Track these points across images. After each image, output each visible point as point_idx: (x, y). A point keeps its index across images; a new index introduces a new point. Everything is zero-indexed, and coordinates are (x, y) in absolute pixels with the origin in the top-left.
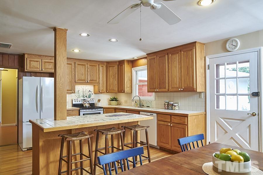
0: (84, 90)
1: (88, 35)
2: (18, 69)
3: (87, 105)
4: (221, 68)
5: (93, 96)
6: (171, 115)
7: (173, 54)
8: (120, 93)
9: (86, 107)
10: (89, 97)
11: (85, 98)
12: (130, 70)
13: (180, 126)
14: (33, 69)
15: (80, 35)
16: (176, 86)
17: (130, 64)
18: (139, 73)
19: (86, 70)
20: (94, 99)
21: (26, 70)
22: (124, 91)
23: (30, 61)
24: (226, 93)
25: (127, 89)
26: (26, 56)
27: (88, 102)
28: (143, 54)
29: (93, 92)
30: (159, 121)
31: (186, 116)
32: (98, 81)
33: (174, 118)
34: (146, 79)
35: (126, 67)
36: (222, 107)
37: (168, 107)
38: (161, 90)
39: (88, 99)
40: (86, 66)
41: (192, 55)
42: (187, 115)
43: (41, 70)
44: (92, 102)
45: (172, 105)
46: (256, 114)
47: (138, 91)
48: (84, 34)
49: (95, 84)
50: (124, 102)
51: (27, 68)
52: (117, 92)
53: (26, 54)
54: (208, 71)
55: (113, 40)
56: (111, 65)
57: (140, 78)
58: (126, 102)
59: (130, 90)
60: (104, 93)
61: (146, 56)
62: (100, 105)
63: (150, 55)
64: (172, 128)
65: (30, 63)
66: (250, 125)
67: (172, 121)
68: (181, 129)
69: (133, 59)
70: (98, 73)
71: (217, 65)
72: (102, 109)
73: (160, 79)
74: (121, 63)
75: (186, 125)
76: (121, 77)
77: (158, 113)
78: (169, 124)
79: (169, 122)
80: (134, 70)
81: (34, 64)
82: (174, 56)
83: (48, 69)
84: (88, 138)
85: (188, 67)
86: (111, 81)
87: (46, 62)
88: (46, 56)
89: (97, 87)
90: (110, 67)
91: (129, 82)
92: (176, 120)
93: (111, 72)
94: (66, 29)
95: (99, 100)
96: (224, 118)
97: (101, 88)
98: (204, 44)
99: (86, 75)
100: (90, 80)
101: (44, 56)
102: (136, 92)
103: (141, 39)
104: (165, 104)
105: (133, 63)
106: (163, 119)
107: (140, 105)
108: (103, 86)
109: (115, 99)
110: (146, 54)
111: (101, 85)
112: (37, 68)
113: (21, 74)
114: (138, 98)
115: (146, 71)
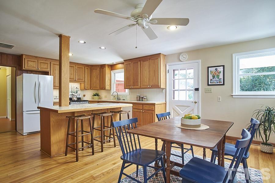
0: (72, 87)
1: (85, 43)
2: (16, 67)
3: (76, 99)
4: (176, 72)
5: (79, 92)
6: (143, 104)
7: (144, 61)
8: (102, 89)
9: (74, 100)
10: (76, 93)
11: (74, 94)
12: (110, 72)
13: (150, 112)
14: (30, 68)
15: (79, 42)
16: (146, 84)
17: (110, 68)
18: (117, 74)
19: (75, 70)
20: (80, 94)
21: (24, 69)
22: (105, 88)
23: (28, 61)
24: (179, 89)
25: (107, 87)
26: (24, 57)
27: (76, 97)
28: (122, 60)
29: (79, 89)
30: (134, 109)
31: (154, 105)
32: (84, 80)
33: (145, 106)
34: (123, 80)
35: (107, 70)
36: (176, 98)
37: (139, 100)
38: (134, 87)
39: (76, 94)
40: (75, 68)
41: (158, 62)
42: (155, 103)
43: (37, 69)
44: (79, 97)
45: (143, 97)
46: (196, 102)
47: (115, 89)
48: (82, 42)
49: (82, 82)
50: (104, 97)
51: (26, 66)
52: (98, 88)
53: (24, 55)
54: (167, 74)
55: (103, 48)
56: (94, 68)
57: (117, 79)
58: (106, 97)
59: (110, 88)
60: (88, 89)
61: (124, 62)
62: (85, 99)
63: (127, 61)
64: (144, 113)
65: (28, 62)
66: (193, 109)
67: (144, 109)
68: (150, 114)
69: (113, 64)
70: (84, 74)
71: (173, 70)
72: (88, 102)
73: (134, 79)
74: (102, 66)
75: (153, 110)
76: (102, 77)
77: (133, 103)
78: (142, 111)
79: (141, 109)
80: (112, 72)
81: (31, 64)
82: (145, 63)
83: (43, 68)
84: (90, 118)
85: (154, 71)
86: (94, 80)
87: (41, 63)
88: (42, 58)
89: (83, 85)
90: (94, 69)
91: (109, 81)
92: (146, 108)
93: (94, 74)
94: (69, 37)
95: (84, 96)
96: (177, 106)
97: (86, 86)
98: (165, 55)
99: (75, 75)
100: (78, 79)
101: (39, 57)
102: (114, 89)
103: (136, 47)
104: (137, 98)
105: (112, 67)
106: (137, 108)
107: (118, 99)
108: (88, 84)
109: (97, 95)
110: (123, 60)
111: (86, 83)
112: (34, 67)
113: (19, 72)
114: (115, 94)
115: (123, 74)
